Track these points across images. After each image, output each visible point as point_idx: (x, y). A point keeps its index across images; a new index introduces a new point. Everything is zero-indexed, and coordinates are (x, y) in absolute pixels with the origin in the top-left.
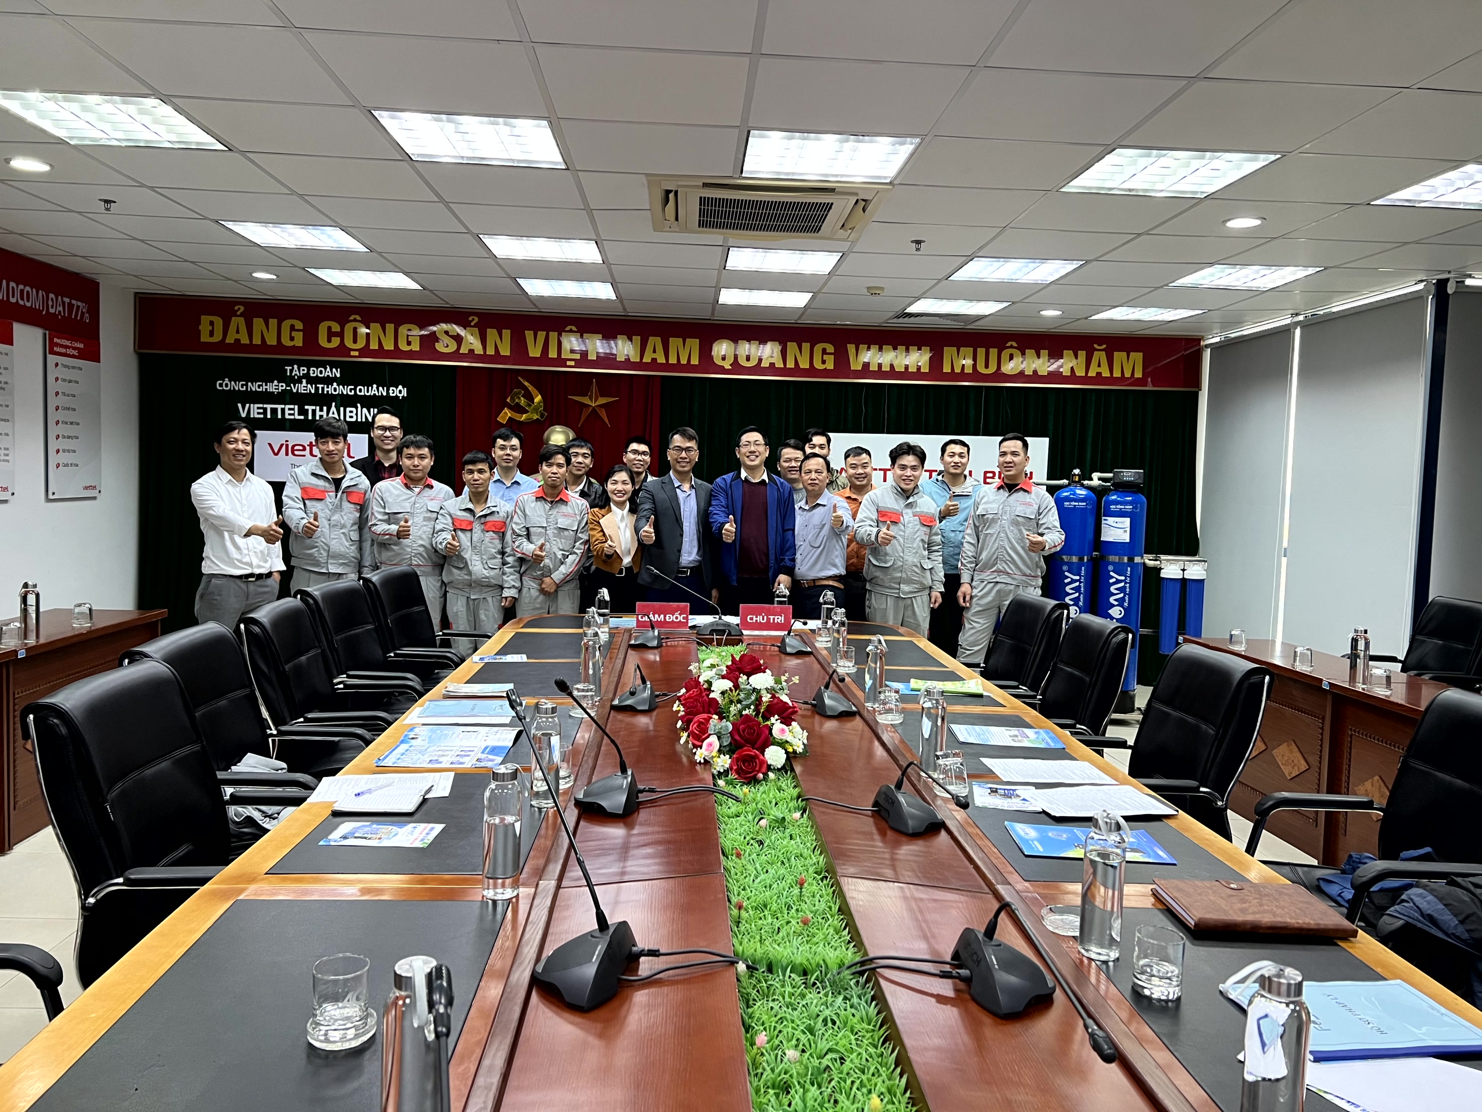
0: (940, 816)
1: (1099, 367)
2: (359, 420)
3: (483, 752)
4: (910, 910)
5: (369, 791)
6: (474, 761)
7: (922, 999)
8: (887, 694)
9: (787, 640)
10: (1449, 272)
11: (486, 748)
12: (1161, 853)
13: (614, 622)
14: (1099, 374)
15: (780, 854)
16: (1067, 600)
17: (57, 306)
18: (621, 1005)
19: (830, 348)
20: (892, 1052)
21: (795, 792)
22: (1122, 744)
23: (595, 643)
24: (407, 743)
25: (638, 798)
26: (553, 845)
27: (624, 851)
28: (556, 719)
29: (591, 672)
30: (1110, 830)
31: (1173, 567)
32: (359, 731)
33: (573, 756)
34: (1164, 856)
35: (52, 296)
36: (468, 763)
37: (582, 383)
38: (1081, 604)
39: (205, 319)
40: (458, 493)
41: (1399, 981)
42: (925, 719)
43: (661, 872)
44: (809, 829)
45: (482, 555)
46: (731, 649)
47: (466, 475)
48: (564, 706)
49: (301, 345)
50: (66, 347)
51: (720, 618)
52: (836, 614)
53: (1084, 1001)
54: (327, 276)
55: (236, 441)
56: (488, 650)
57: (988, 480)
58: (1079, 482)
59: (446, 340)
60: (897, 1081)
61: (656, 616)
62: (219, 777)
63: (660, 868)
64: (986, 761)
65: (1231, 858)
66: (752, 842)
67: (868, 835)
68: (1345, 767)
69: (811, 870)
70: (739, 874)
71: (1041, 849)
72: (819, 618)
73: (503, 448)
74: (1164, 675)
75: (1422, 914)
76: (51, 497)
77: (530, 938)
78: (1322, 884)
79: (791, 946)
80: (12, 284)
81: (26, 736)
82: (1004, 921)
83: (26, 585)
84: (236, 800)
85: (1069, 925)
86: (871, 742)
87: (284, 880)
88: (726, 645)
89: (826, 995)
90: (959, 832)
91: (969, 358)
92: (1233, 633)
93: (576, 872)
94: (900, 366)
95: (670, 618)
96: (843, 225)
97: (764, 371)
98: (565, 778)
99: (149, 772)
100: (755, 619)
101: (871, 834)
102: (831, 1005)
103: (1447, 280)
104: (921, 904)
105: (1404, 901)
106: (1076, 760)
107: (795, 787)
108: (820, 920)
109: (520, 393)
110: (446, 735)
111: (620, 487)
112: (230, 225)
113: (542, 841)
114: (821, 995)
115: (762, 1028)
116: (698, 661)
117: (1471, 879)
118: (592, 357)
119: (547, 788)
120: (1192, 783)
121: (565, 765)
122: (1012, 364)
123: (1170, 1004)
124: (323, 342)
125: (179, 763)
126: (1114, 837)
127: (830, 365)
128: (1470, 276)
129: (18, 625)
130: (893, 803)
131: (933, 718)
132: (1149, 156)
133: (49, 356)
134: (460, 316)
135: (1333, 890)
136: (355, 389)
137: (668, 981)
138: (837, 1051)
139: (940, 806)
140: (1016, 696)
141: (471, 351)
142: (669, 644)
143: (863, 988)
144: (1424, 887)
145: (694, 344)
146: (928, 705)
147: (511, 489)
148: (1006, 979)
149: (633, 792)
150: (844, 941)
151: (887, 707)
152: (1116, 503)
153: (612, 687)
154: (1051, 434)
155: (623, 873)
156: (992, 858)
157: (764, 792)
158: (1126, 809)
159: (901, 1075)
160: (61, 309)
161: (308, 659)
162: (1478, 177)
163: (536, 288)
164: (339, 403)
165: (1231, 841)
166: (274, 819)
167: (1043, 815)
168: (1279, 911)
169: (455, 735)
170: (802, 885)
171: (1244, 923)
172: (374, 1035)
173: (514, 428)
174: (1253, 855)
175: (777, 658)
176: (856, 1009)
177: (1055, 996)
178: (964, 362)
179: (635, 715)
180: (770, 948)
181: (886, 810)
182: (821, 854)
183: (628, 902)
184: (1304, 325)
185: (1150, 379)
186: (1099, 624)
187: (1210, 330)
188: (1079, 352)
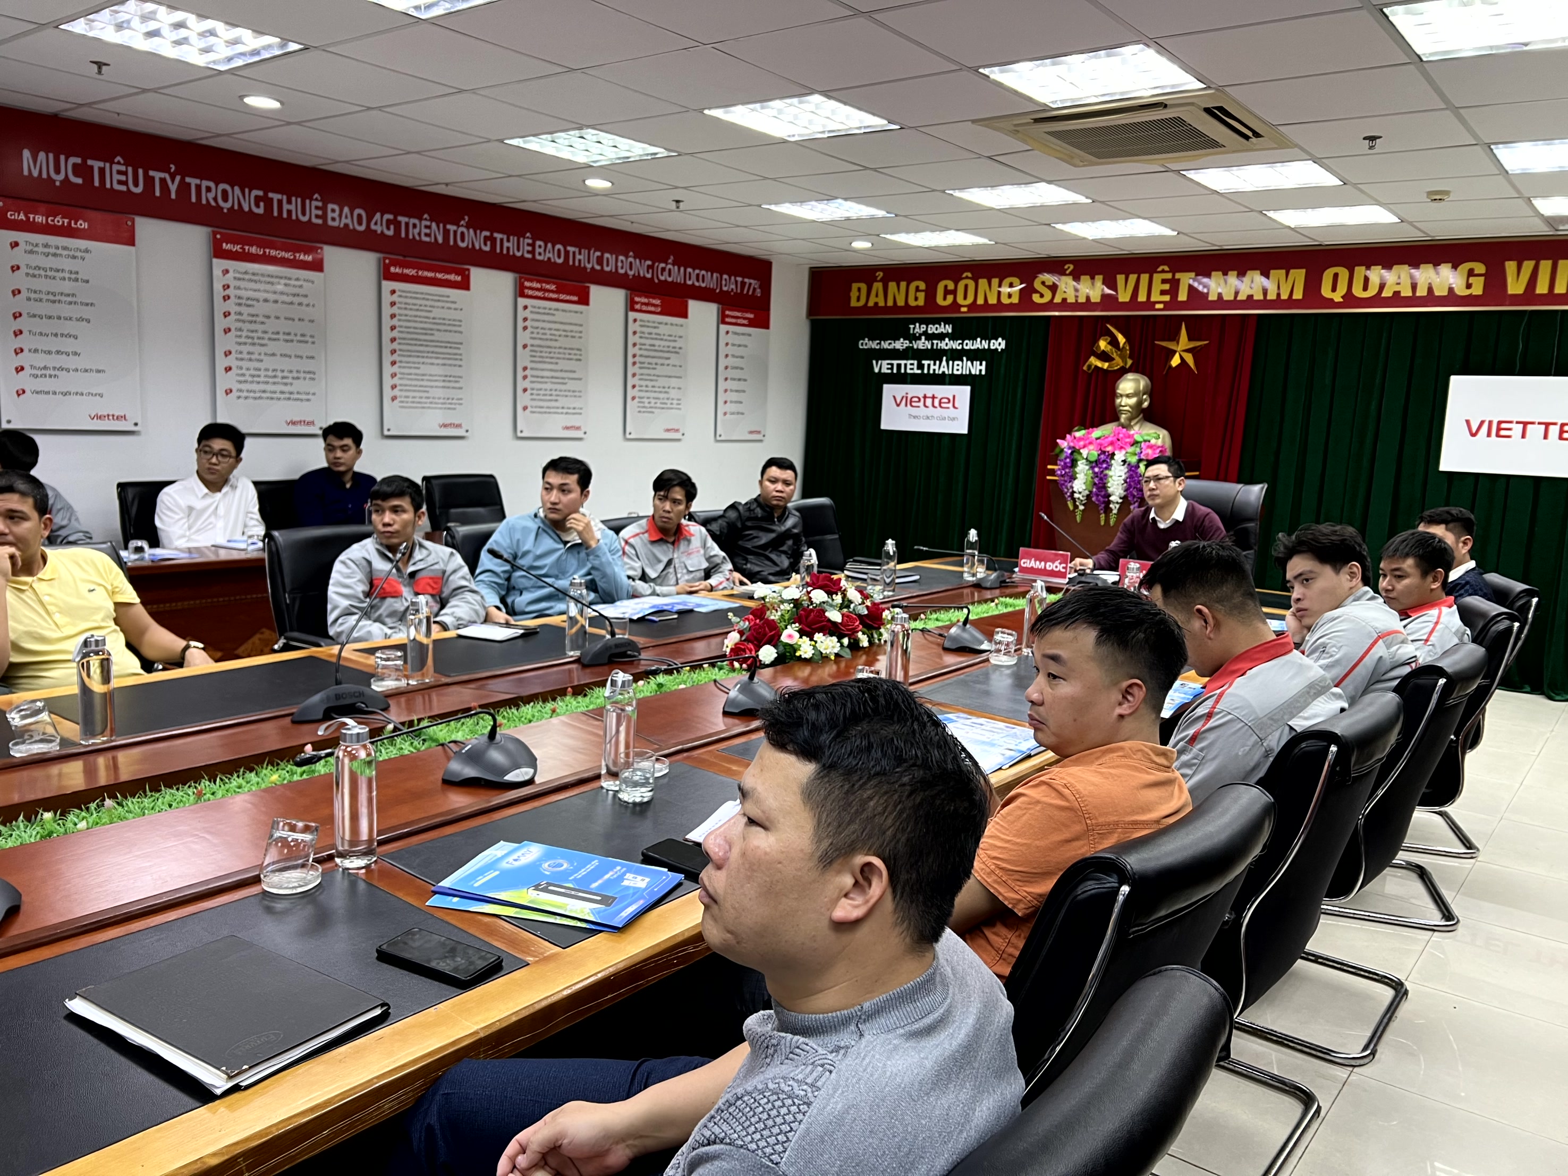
2: (964, 373)
17: (730, 285)
39: (856, 287)
49: (923, 304)
50: (738, 318)
59: (1044, 290)
76: (719, 438)
124: (940, 301)
133: (722, 326)
134: (1057, 266)
141: (1064, 300)
160: (733, 287)
164: (949, 357)
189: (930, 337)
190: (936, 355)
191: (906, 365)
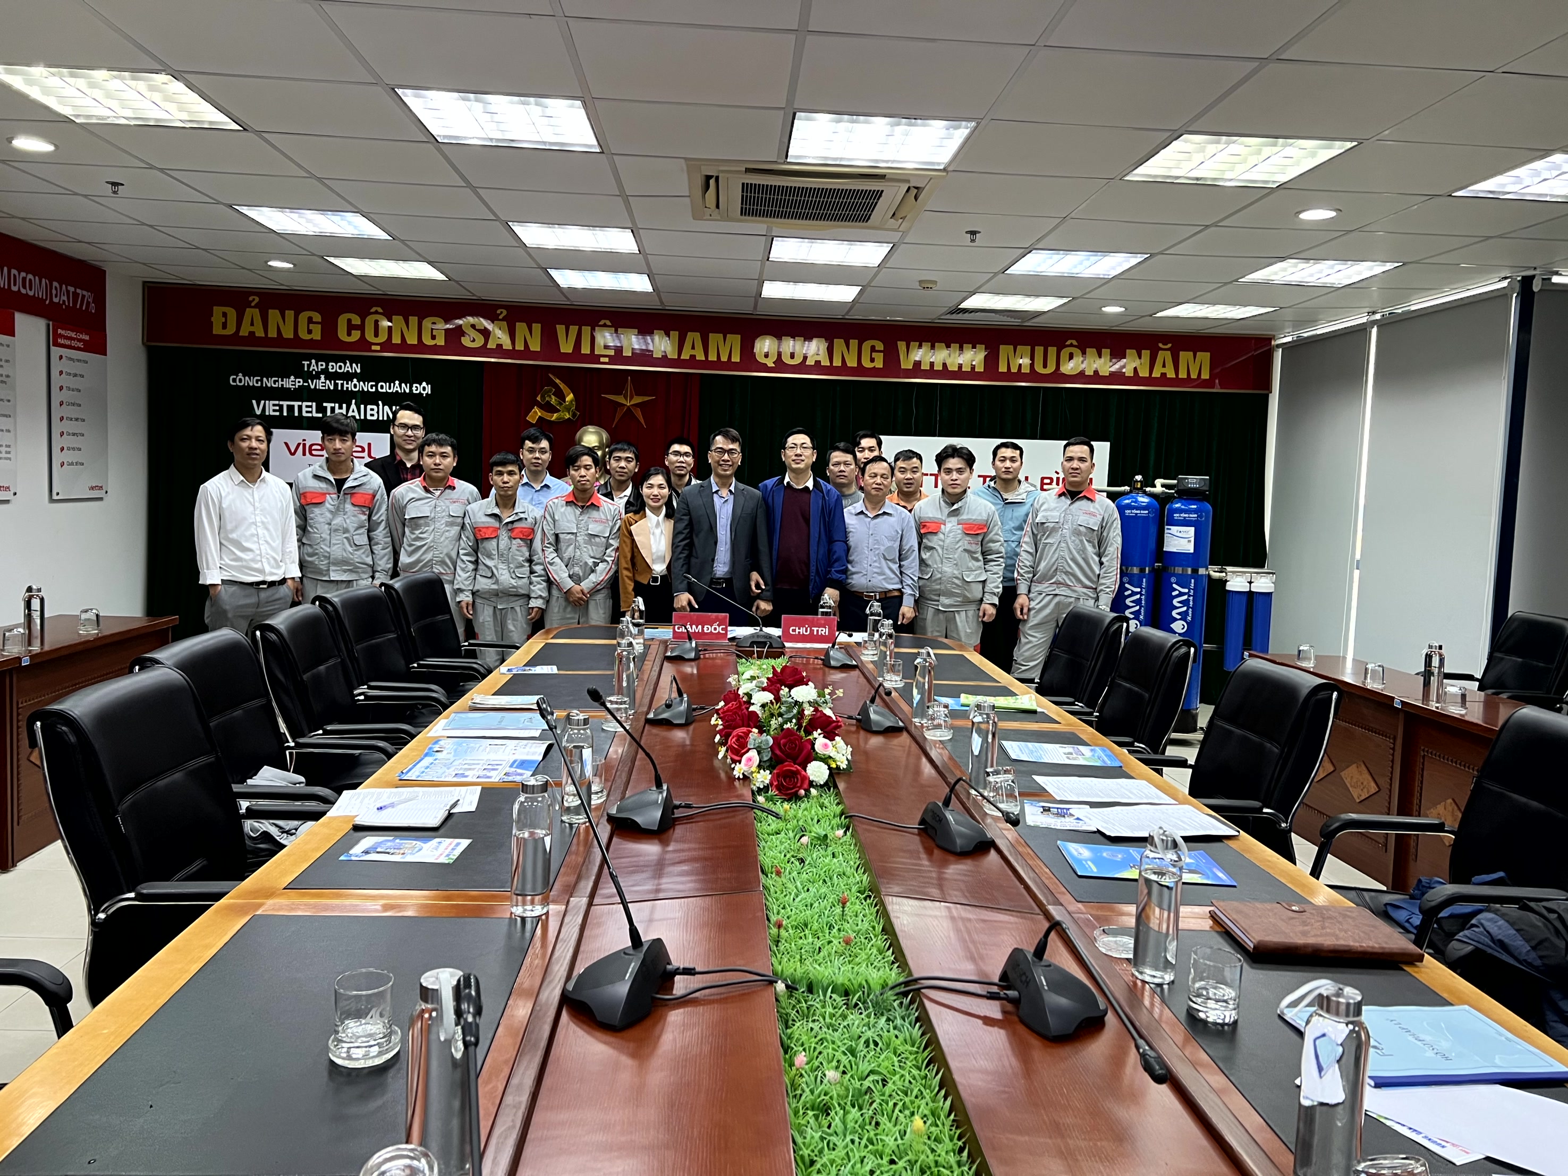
0: (990, 835)
1: (1164, 368)
2: (381, 418)
3: (511, 766)
4: (958, 931)
5: (392, 805)
6: (502, 775)
7: (968, 1021)
8: (935, 709)
9: (831, 653)
10: (1535, 268)
11: (515, 761)
12: (1221, 875)
13: (649, 633)
14: (1164, 375)
15: (822, 873)
16: (1127, 613)
17: (61, 296)
18: (655, 1024)
19: (880, 346)
20: (937, 1074)
21: (838, 809)
22: (1182, 763)
23: (629, 653)
24: (431, 756)
25: (673, 814)
26: (584, 862)
27: (659, 869)
28: (588, 731)
29: (625, 684)
30: (1167, 848)
31: (1239, 579)
32: (381, 744)
33: (605, 770)
34: (1223, 877)
35: (55, 284)
36: (495, 777)
37: (616, 380)
38: (1141, 617)
39: (218, 311)
40: (485, 494)
41: (1466, 1007)
42: (975, 735)
43: (698, 890)
44: (852, 847)
45: (509, 563)
46: (772, 662)
47: (495, 477)
48: (596, 720)
49: (319, 338)
50: (71, 339)
51: (761, 630)
52: (882, 625)
53: (1137, 1024)
54: (347, 265)
55: (249, 438)
56: (516, 662)
57: (1045, 487)
58: (1141, 489)
59: (473, 334)
60: (941, 1104)
61: (694, 627)
62: (235, 790)
63: (698, 886)
64: (1040, 779)
65: (1293, 879)
66: (793, 859)
67: (913, 854)
68: (1417, 789)
69: (854, 889)
70: (779, 892)
71: (1095, 870)
72: (866, 631)
73: (532, 450)
74: (1227, 691)
75: (1492, 939)
76: (55, 497)
77: (560, 957)
78: (1389, 909)
79: (833, 966)
80: (14, 272)
81: (33, 744)
82: (1054, 940)
83: (30, 589)
84: (252, 814)
85: (1122, 947)
86: (919, 759)
87: (304, 895)
88: (767, 657)
89: (868, 1016)
90: (1010, 851)
91: (1026, 357)
92: (1301, 648)
93: (608, 889)
94: (952, 365)
95: (707, 629)
96: (894, 214)
97: (809, 370)
98: (597, 793)
99: (162, 783)
100: (797, 630)
101: (919, 852)
102: (874, 1026)
103: (1533, 277)
104: (968, 925)
105: (1474, 926)
106: (1133, 778)
107: (838, 804)
108: (863, 940)
109: (550, 391)
110: (473, 748)
111: (656, 491)
112: (244, 210)
113: (573, 857)
114: (863, 1016)
115: (801, 1049)
116: (738, 674)
117: (1545, 904)
118: (627, 353)
119: (580, 802)
120: (1255, 804)
121: (597, 779)
122: (1071, 364)
123: (1226, 1027)
124: (342, 335)
125: (193, 774)
126: (1171, 856)
127: (879, 364)
128: (1557, 273)
129: (22, 630)
130: (940, 821)
131: (983, 734)
132: (1218, 142)
133: (53, 348)
134: (487, 309)
135: (1401, 916)
136: (376, 386)
137: (704, 1000)
138: (879, 1073)
139: (990, 825)
140: (1072, 713)
141: (500, 346)
142: (707, 656)
143: (907, 1009)
144: (1496, 912)
145: (735, 340)
146: (978, 719)
147: (540, 493)
148: (1057, 1000)
149: (669, 807)
150: (887, 962)
151: (936, 722)
152: (1180, 511)
153: (647, 701)
154: (1112, 438)
155: (658, 891)
156: (1043, 878)
157: (806, 809)
158: (1185, 829)
159: (945, 1098)
160: (65, 298)
161: (328, 668)
162: (1567, 167)
163: (567, 279)
164: (359, 400)
165: (1295, 864)
166: (292, 835)
167: (1098, 835)
168: (1342, 934)
169: (481, 748)
170: (844, 903)
171: (1305, 946)
172: (398, 1053)
173: (545, 429)
174: (1318, 878)
175: (821, 672)
176: (900, 1031)
177: (1106, 1018)
178: (1021, 361)
179: (671, 730)
180: (810, 968)
181: (934, 828)
182: (864, 873)
183: (664, 919)
184: (1381, 324)
185: (1217, 381)
186: (1160, 637)
187: (1281, 329)
188: (1143, 351)
189: (331, 376)
190: (344, 397)
191: (300, 407)
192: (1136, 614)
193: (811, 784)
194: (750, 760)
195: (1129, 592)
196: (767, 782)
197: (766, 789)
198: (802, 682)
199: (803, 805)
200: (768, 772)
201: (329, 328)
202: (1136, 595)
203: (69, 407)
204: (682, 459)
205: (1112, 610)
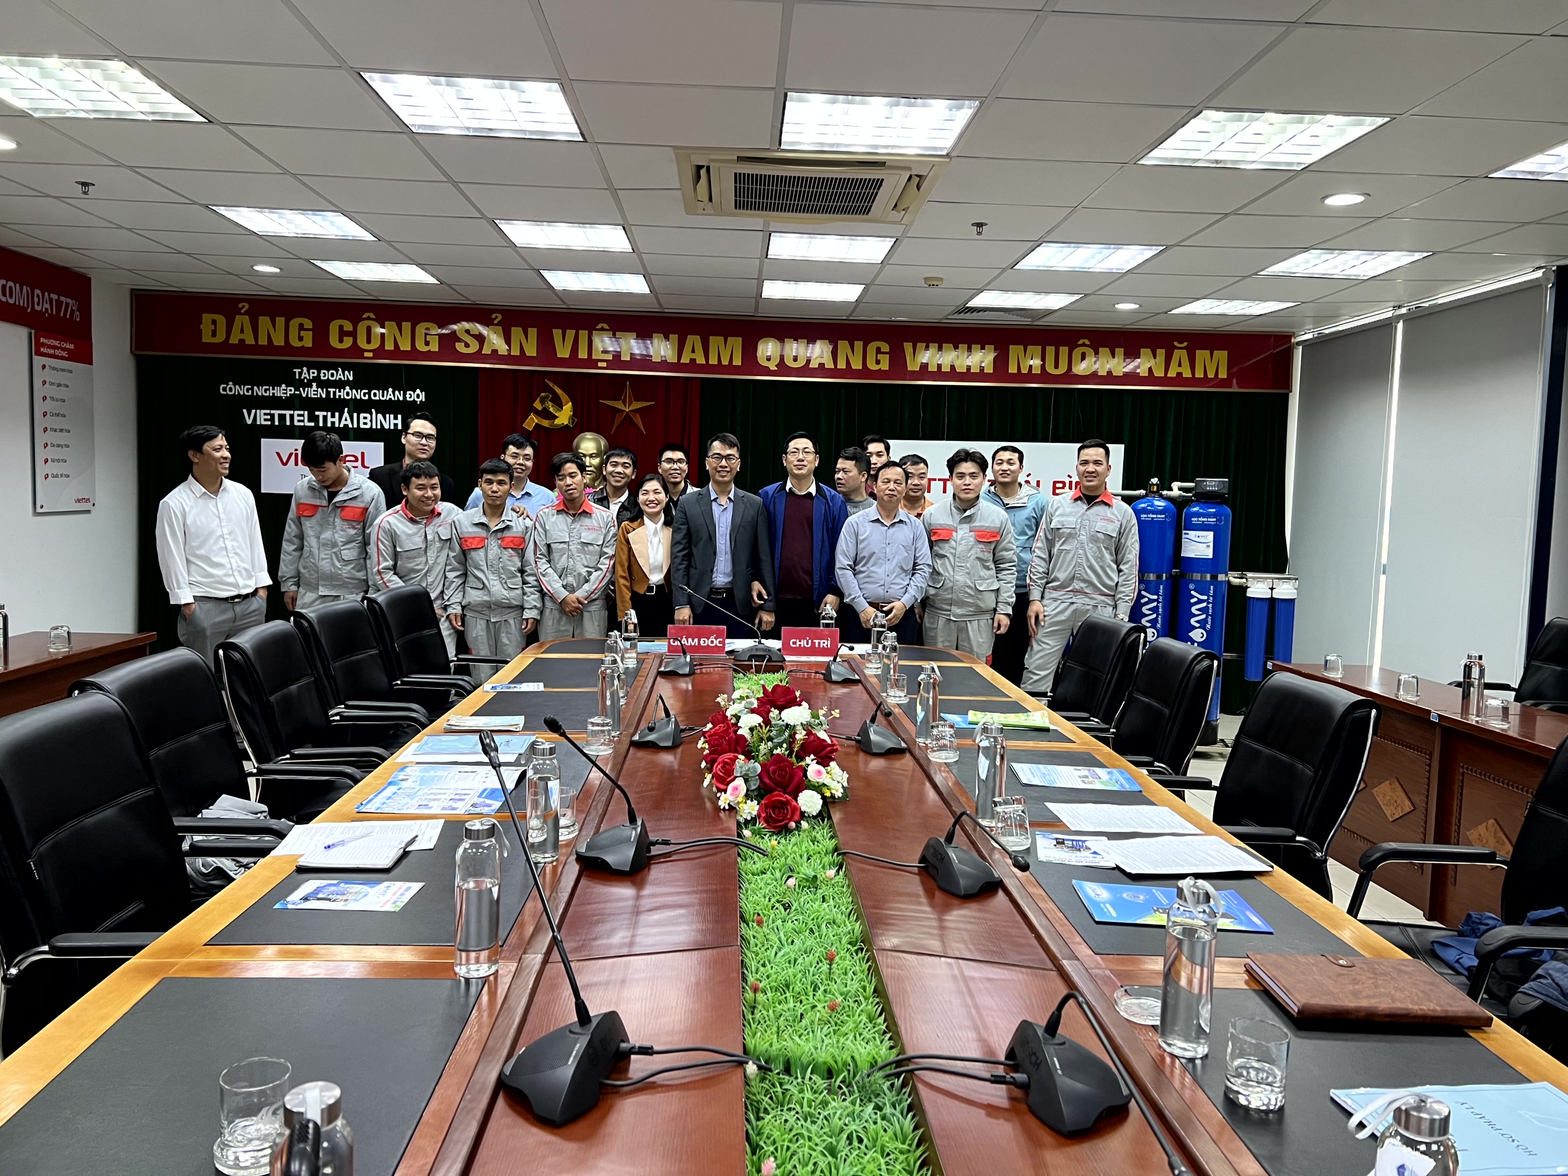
0: (997, 874)
1: (1180, 367)
2: (374, 427)
3: (478, 796)
5: (345, 842)
6: (468, 807)
8: (940, 729)
9: (833, 667)
11: (485, 790)
12: (1255, 919)
13: (643, 646)
14: (1180, 374)
15: (809, 921)
17: (43, 304)
18: (604, 1115)
19: (885, 347)
21: (831, 844)
22: (1205, 785)
23: (613, 672)
24: (396, 785)
25: (647, 852)
27: (634, 916)
31: (1260, 585)
32: (349, 770)
34: (1259, 923)
35: (37, 292)
36: (462, 809)
37: (615, 385)
38: (1159, 626)
39: (208, 319)
41: (1544, 1082)
44: (845, 890)
49: (311, 345)
50: (54, 348)
51: (759, 643)
54: (335, 269)
56: (503, 678)
57: (1058, 491)
58: (1157, 492)
64: (1053, 807)
65: (1332, 923)
66: (777, 905)
67: (913, 898)
68: (1456, 809)
69: (845, 940)
70: (759, 945)
71: (1114, 915)
74: (1255, 705)
75: (1562, 993)
76: (39, 510)
78: (1436, 947)
79: (815, 1039)
84: (197, 851)
86: (923, 785)
87: (225, 953)
89: (854, 1103)
90: (1020, 893)
91: (1037, 357)
92: (1328, 657)
94: (961, 366)
96: (895, 206)
97: (813, 373)
101: (917, 896)
102: (859, 1116)
104: (971, 986)
105: (1540, 976)
106: (1153, 804)
107: (832, 837)
108: (852, 1005)
110: (441, 776)
112: (222, 210)
114: (847, 1103)
116: (728, 692)
118: (626, 357)
120: (1288, 832)
122: (1084, 365)
124: (334, 342)
125: (126, 810)
127: (885, 366)
130: (942, 859)
132: (1240, 120)
133: (35, 357)
134: (482, 314)
135: (1450, 955)
136: (369, 394)
137: (661, 1086)
139: (998, 865)
140: (1086, 729)
141: (495, 352)
142: (702, 670)
143: (899, 1095)
144: (1563, 959)
148: (1071, 1086)
149: (642, 845)
150: (878, 1032)
151: (940, 743)
152: (1198, 515)
153: (635, 720)
154: (1126, 439)
155: (632, 944)
156: (1056, 925)
157: (796, 844)
160: (48, 306)
161: (299, 688)
163: (560, 280)
164: (352, 409)
165: (1330, 900)
167: (1117, 872)
169: (450, 776)
170: (832, 958)
171: (1358, 1010)
174: (1357, 915)
175: (822, 687)
176: (889, 1122)
177: (1129, 1108)
178: (1031, 362)
179: (658, 752)
180: (790, 1042)
181: (934, 867)
182: (856, 921)
184: (1407, 318)
185: (1234, 381)
186: (1180, 649)
187: (1301, 326)
188: (1158, 350)
189: (323, 384)
190: (334, 405)
191: (292, 416)
192: (1153, 623)
193: (803, 815)
194: (736, 789)
195: (1146, 599)
196: (755, 813)
197: (753, 821)
198: (794, 702)
199: (793, 839)
200: (755, 802)
201: (321, 335)
202: (1153, 602)
203: (55, 418)
204: (675, 466)
205: (1130, 621)
